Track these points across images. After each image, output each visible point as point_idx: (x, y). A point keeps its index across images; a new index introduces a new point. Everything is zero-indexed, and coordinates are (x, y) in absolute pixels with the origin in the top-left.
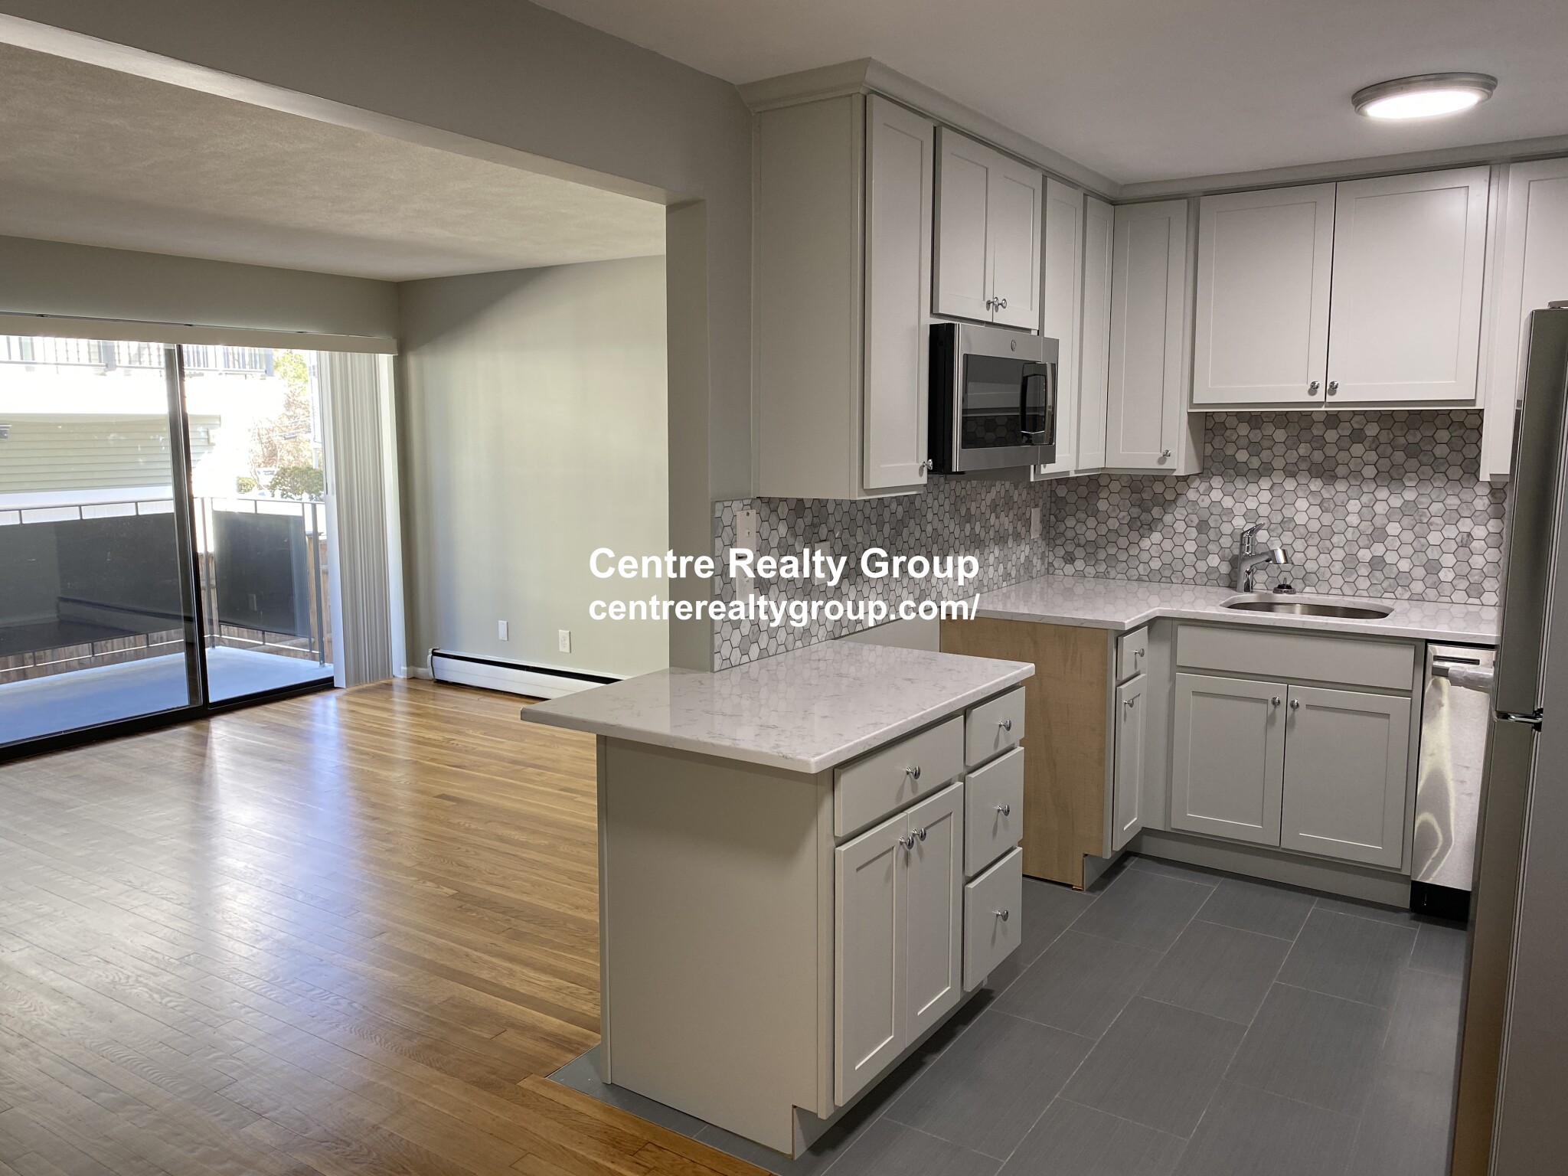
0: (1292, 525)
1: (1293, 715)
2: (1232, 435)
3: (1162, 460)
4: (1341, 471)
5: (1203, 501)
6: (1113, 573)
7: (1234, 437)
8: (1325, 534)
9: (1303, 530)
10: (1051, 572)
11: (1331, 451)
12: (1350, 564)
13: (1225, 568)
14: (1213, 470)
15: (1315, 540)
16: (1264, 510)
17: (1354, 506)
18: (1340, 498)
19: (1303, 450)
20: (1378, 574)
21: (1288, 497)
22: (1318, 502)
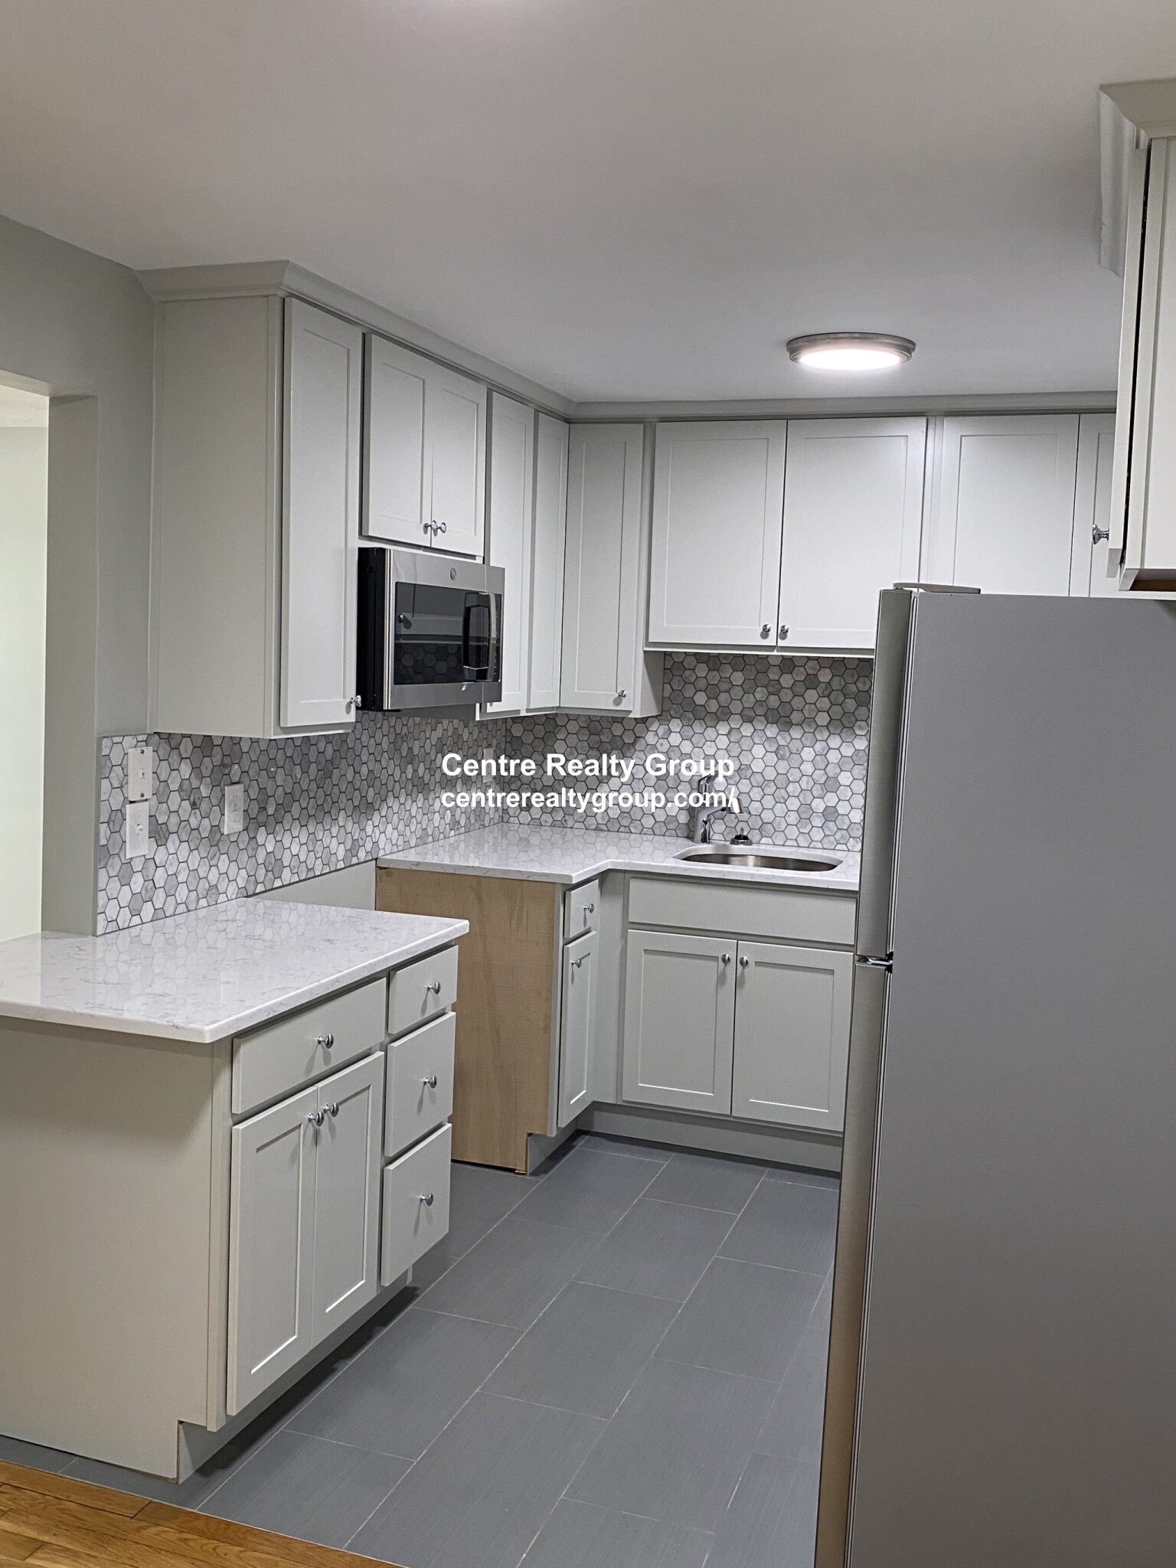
0: (749, 773)
1: (743, 972)
2: (690, 676)
3: (617, 701)
4: (796, 717)
5: (662, 745)
6: (570, 823)
7: (692, 679)
8: (782, 782)
9: (759, 778)
10: (505, 820)
11: (787, 696)
12: (805, 814)
13: (683, 818)
14: (672, 713)
15: (771, 789)
17: (808, 754)
18: (795, 745)
19: (760, 693)
20: (831, 824)
21: (746, 744)
22: (774, 749)
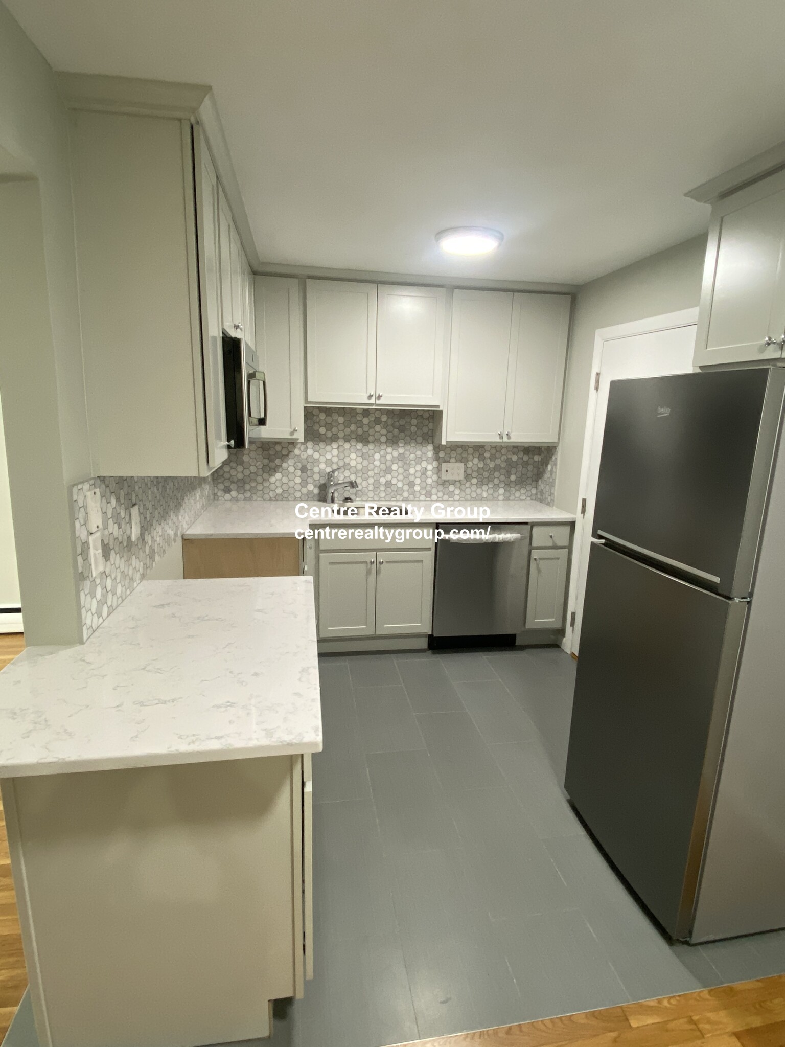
0: (349, 467)
1: (380, 568)
2: (317, 419)
3: (292, 433)
4: (371, 439)
5: (303, 455)
6: (255, 498)
7: (319, 421)
8: (364, 471)
10: (216, 499)
11: (366, 429)
12: (376, 485)
13: (316, 491)
14: (310, 440)
16: (335, 459)
17: (377, 456)
18: (371, 452)
19: (353, 427)
21: (346, 453)
22: (361, 454)
